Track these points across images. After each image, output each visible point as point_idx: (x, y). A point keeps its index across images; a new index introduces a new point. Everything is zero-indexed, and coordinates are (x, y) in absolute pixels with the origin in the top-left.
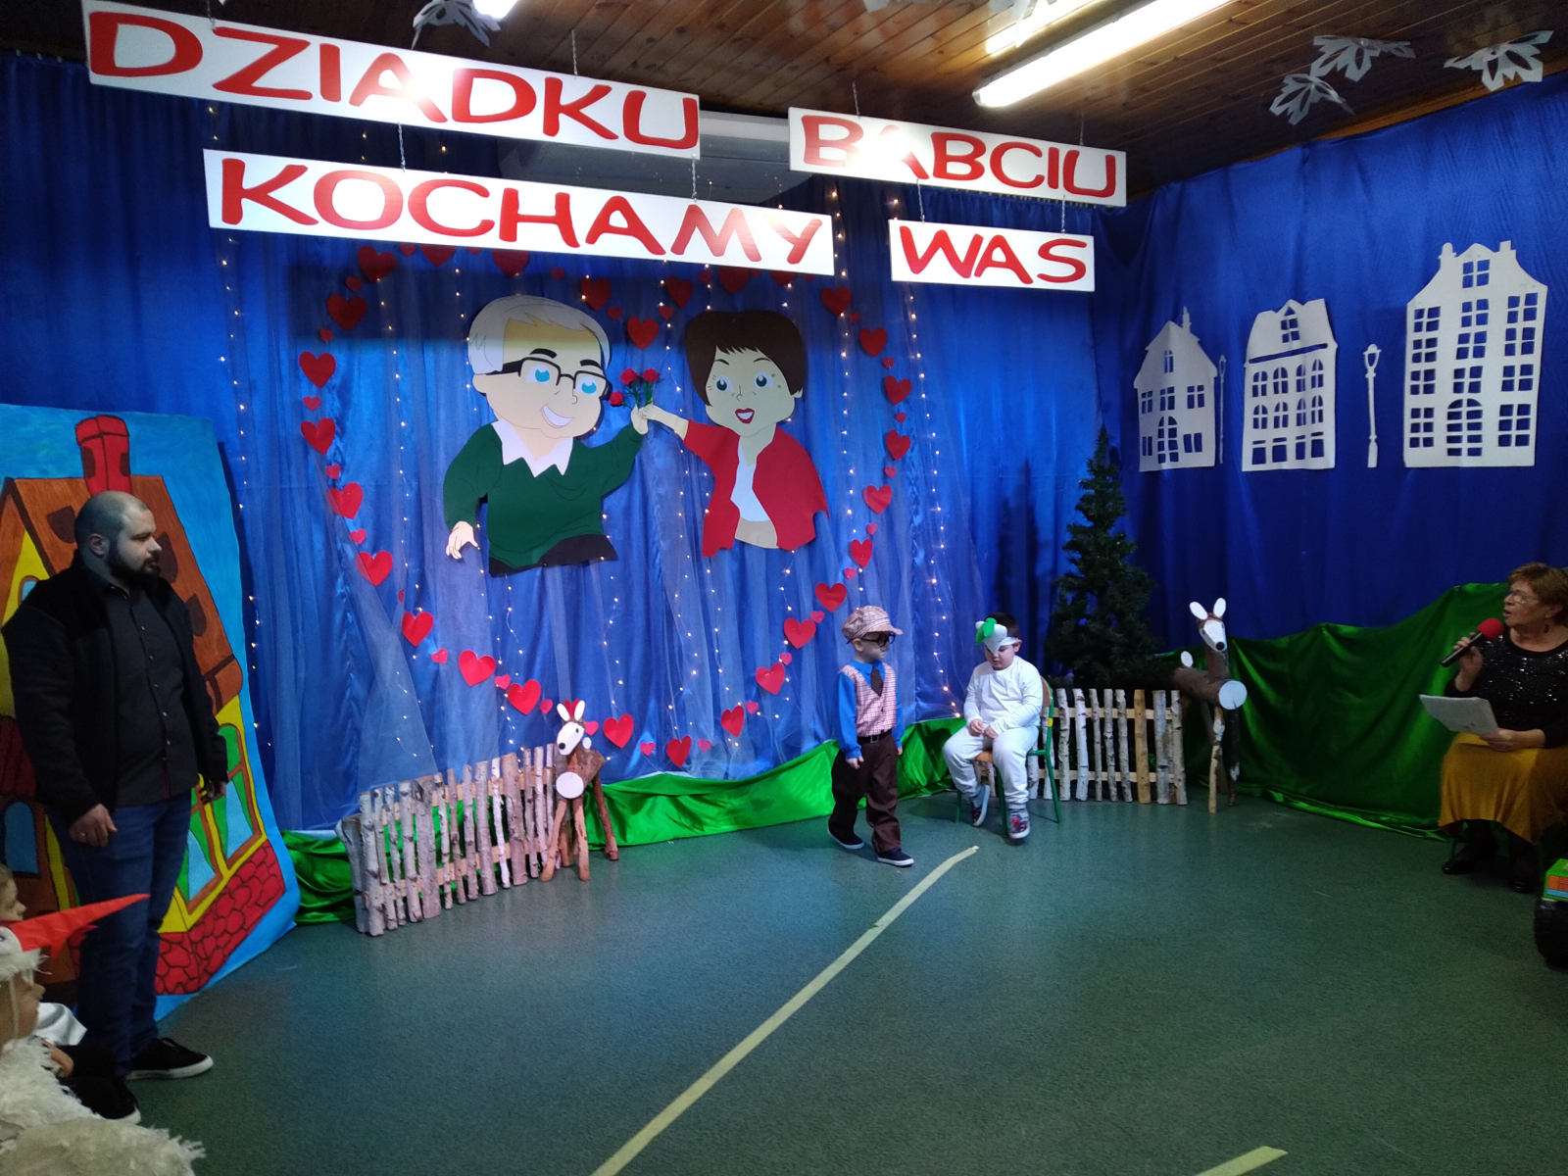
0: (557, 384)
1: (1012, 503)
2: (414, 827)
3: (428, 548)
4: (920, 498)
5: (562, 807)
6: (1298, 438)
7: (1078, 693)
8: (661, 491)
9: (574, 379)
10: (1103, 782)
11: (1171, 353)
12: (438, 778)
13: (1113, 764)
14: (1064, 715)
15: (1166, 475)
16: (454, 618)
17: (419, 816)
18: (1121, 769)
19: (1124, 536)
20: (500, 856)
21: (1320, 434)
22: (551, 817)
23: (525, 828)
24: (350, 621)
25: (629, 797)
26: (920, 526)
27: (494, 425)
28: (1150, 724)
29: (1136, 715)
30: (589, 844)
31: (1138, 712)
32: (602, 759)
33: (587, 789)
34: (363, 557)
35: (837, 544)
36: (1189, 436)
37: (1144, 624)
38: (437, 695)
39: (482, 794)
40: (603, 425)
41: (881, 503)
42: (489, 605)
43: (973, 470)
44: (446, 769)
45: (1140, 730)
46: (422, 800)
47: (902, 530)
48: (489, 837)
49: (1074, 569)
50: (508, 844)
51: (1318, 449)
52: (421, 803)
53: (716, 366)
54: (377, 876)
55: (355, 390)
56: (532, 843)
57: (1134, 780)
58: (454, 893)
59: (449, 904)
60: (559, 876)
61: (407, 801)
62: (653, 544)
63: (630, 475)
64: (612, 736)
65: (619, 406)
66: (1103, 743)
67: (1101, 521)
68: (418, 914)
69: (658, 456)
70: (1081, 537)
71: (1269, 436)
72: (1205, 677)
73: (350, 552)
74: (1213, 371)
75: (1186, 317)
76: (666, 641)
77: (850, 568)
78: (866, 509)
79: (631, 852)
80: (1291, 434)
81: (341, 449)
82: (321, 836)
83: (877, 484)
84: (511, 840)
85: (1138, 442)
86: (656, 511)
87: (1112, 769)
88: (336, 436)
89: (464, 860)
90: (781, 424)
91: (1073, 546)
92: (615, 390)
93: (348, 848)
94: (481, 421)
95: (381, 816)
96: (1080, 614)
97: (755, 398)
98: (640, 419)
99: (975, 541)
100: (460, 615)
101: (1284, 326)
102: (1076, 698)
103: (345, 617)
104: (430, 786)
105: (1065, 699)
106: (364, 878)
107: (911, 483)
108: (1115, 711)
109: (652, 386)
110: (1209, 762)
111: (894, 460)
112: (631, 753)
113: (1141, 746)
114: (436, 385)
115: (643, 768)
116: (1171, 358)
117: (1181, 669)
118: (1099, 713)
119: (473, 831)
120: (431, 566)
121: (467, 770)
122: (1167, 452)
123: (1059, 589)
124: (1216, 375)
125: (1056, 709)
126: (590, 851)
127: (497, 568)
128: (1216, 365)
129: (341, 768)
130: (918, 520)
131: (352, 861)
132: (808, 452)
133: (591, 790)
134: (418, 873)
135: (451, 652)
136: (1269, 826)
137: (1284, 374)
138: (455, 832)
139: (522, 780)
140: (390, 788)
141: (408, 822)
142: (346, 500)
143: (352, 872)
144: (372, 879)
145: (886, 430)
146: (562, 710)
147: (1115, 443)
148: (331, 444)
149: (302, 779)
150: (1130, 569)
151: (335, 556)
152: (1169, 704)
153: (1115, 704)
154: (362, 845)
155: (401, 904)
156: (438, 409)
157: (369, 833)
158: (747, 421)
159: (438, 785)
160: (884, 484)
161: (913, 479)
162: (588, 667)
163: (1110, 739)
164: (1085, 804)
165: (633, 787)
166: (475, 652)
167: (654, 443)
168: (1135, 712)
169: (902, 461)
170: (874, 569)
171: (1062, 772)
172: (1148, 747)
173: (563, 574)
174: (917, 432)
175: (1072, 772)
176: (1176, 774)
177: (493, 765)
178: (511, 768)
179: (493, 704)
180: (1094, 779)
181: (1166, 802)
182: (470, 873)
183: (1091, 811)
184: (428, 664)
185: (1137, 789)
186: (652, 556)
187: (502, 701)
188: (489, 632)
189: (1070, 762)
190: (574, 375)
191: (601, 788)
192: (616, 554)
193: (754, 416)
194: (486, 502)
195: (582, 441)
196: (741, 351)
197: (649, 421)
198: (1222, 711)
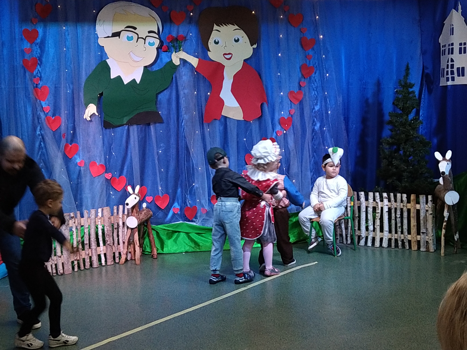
0: (137, 42)
1: (370, 101)
4: (319, 97)
5: (129, 231)
7: (385, 195)
9: (145, 40)
10: (395, 239)
12: (72, 214)
13: (400, 230)
14: (378, 205)
16: (88, 147)
18: (404, 233)
20: (101, 251)
23: (113, 240)
24: (43, 146)
25: (166, 232)
26: (318, 110)
27: (108, 60)
28: (418, 212)
29: (411, 207)
31: (413, 205)
32: (151, 213)
34: (48, 118)
35: (273, 119)
36: (459, 68)
38: (80, 180)
40: (158, 61)
41: (297, 99)
42: (103, 142)
45: (413, 214)
47: (308, 112)
48: (96, 242)
50: (105, 247)
53: (214, 33)
56: (116, 247)
57: (410, 239)
58: (79, 265)
59: (76, 269)
62: (181, 116)
63: (171, 83)
64: (158, 203)
65: (167, 51)
66: (396, 220)
69: (185, 75)
70: (394, 118)
73: (43, 116)
75: (460, 7)
76: (186, 161)
77: (280, 130)
78: (289, 101)
83: (296, 90)
84: (106, 245)
86: (182, 101)
87: (399, 233)
88: (38, 65)
89: (83, 251)
90: (245, 61)
92: (164, 45)
97: (233, 48)
98: (176, 58)
102: (384, 197)
103: (40, 144)
104: (68, 217)
105: (379, 197)
108: (402, 204)
109: (182, 43)
111: (305, 78)
112: (168, 212)
113: (413, 222)
115: (174, 219)
116: (453, 28)
118: (394, 205)
119: (88, 239)
125: (375, 202)
127: (107, 125)
130: (317, 108)
134: (62, 254)
135: (86, 162)
138: (79, 239)
139: (113, 219)
151: (36, 118)
152: (427, 202)
153: (402, 201)
158: (229, 59)
159: (72, 217)
160: (299, 90)
161: (315, 88)
162: (149, 171)
163: (399, 218)
164: (387, 249)
165: (169, 227)
166: (96, 162)
167: (183, 69)
168: (411, 205)
169: (310, 79)
170: (292, 131)
171: (376, 233)
172: (417, 222)
173: (138, 129)
174: (318, 65)
175: (381, 233)
176: (429, 237)
177: (98, 211)
178: (106, 213)
179: (104, 186)
180: (391, 237)
181: (424, 250)
182: (86, 257)
183: (389, 253)
184: (76, 166)
185: (411, 243)
186: (180, 122)
187: (108, 185)
188: (103, 153)
189: (380, 229)
190: (144, 38)
191: (151, 226)
192: (163, 120)
193: (233, 56)
194: (102, 95)
195: (148, 68)
196: (227, 26)
197: (180, 59)
198: (448, 206)
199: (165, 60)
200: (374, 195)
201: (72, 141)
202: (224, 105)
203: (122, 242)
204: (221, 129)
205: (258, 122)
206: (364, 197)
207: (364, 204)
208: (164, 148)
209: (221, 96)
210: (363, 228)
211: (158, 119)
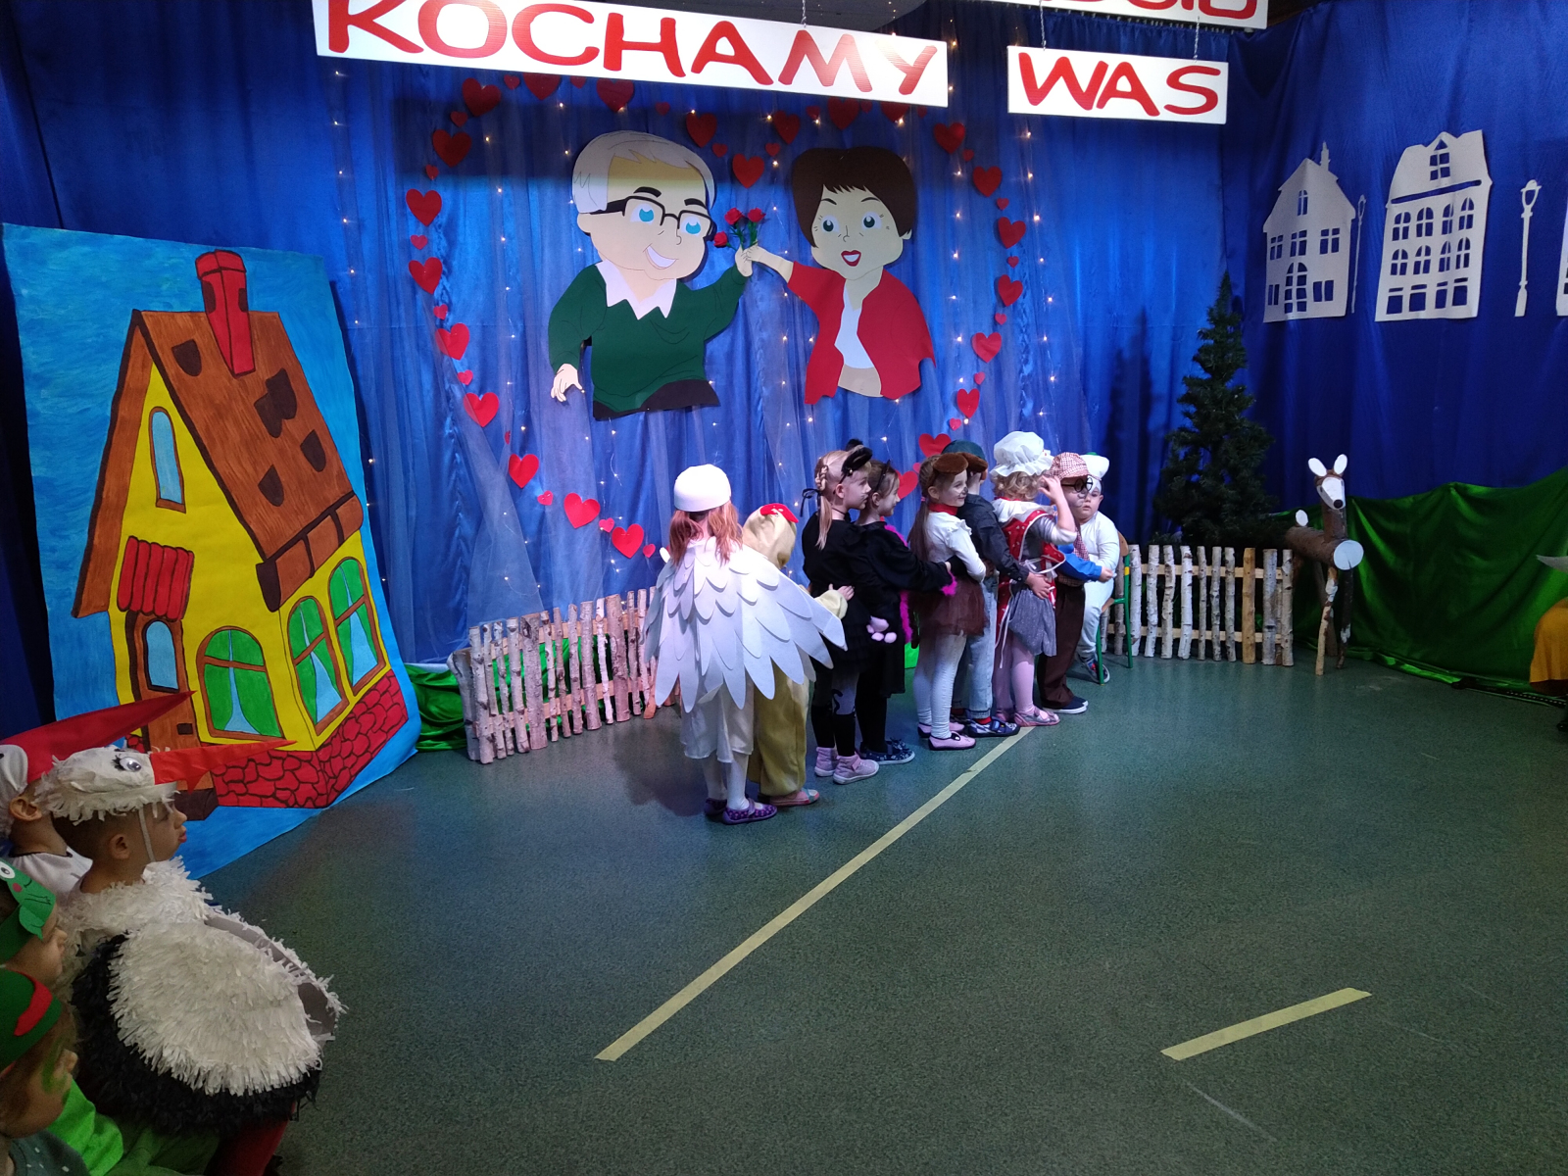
0: (661, 224)
1: (1127, 354)
2: (522, 663)
3: (533, 390)
4: (1030, 346)
6: (1439, 285)
8: (765, 335)
9: (678, 219)
10: (1207, 641)
11: (1306, 193)
12: (545, 616)
13: (1219, 623)
14: (1170, 572)
15: (1292, 325)
16: (559, 460)
17: (526, 651)
18: (1226, 628)
19: (1243, 389)
20: (604, 693)
21: (1465, 280)
23: (628, 667)
24: (459, 461)
26: (1029, 375)
27: (598, 265)
28: (1259, 583)
29: (1245, 573)
31: (1247, 571)
34: (471, 397)
35: (942, 393)
36: (1321, 283)
37: (1258, 483)
38: (544, 536)
39: (587, 632)
40: (706, 267)
41: (989, 351)
42: (593, 449)
43: (1086, 318)
44: (552, 608)
45: (1248, 589)
46: (529, 636)
47: (1010, 379)
48: (594, 674)
49: (1188, 423)
50: (611, 682)
51: (1460, 297)
52: (528, 639)
53: (823, 205)
54: (486, 707)
55: (461, 229)
56: (635, 682)
57: (1239, 640)
58: (560, 728)
59: (555, 736)
60: (661, 714)
61: (514, 637)
62: (756, 390)
63: (733, 319)
65: (723, 247)
66: (1209, 602)
67: (1218, 373)
68: (526, 745)
69: (762, 299)
70: (1198, 389)
71: (1407, 283)
72: (1320, 536)
73: (458, 393)
74: (1351, 213)
75: (1325, 153)
76: (767, 488)
77: (956, 419)
78: (974, 357)
80: (1431, 281)
81: (448, 289)
82: (433, 668)
83: (987, 332)
84: (615, 678)
85: (1264, 290)
86: (758, 356)
87: (1216, 628)
88: (443, 276)
89: (569, 696)
90: (887, 267)
91: (1188, 399)
92: (719, 231)
93: (459, 680)
94: (585, 262)
95: (490, 650)
96: (1192, 470)
97: (862, 240)
98: (745, 260)
99: (1085, 394)
100: (565, 457)
101: (1433, 161)
102: (1183, 556)
103: (453, 457)
104: (536, 624)
105: (1171, 556)
106: (474, 709)
107: (1022, 331)
108: (1223, 569)
109: (757, 227)
110: (1319, 623)
111: (1004, 306)
113: (1248, 606)
114: (541, 226)
116: (1306, 199)
117: (1294, 528)
118: (1206, 571)
119: (578, 668)
120: (537, 409)
121: (572, 608)
122: (1294, 301)
123: (1172, 443)
124: (1354, 217)
125: (1163, 566)
127: (601, 412)
128: (1355, 206)
129: (452, 604)
130: (1027, 370)
131: (462, 693)
132: (916, 297)
134: (526, 706)
135: (556, 494)
136: (1378, 689)
137: (1430, 214)
138: (560, 668)
139: (625, 620)
140: (498, 624)
141: (516, 657)
142: (454, 340)
143: (463, 704)
144: (482, 709)
145: (998, 276)
148: (438, 283)
149: (415, 612)
150: (1246, 424)
151: (443, 394)
152: (1280, 563)
153: (1224, 563)
154: (472, 677)
155: (509, 735)
156: (543, 249)
157: (479, 666)
158: (854, 264)
159: (545, 623)
160: (993, 331)
161: (1024, 327)
163: (1217, 597)
164: (1188, 662)
166: (579, 494)
167: (757, 285)
168: (1244, 570)
169: (1013, 308)
170: (980, 419)
171: (1165, 629)
172: (1255, 606)
173: (665, 420)
175: (1175, 630)
176: (1284, 635)
177: (598, 606)
178: (615, 608)
179: (597, 547)
180: (1197, 637)
181: (1271, 663)
182: (575, 708)
183: (1193, 669)
184: (535, 506)
185: (1241, 649)
186: (754, 403)
187: (607, 544)
188: (593, 475)
189: (1173, 620)
190: (678, 216)
192: (718, 401)
193: (861, 258)
194: (590, 344)
195: (685, 284)
196: (850, 191)
197: (753, 262)
198: (1335, 572)
199: (721, 265)
200: (1161, 551)
201: (524, 449)
202: (843, 364)
204: (836, 417)
206: (1140, 555)
207: (1139, 569)
209: (836, 344)
210: (1136, 619)
211: (708, 398)
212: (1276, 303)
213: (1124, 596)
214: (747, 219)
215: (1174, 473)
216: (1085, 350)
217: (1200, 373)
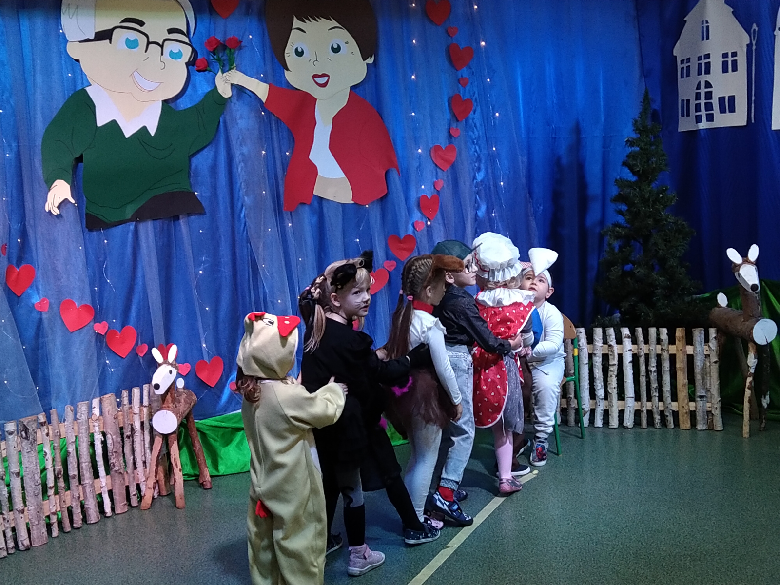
0: (146, 51)
1: (565, 161)
2: (21, 463)
3: (28, 205)
4: (481, 156)
5: (158, 441)
7: (626, 331)
8: (245, 150)
9: (162, 46)
10: (648, 411)
11: (707, 22)
12: (42, 418)
13: (657, 395)
14: (612, 351)
15: (702, 133)
16: (55, 270)
17: (24, 453)
18: (664, 399)
19: (666, 190)
20: (102, 488)
22: (148, 451)
23: (125, 461)
25: (222, 431)
26: (481, 181)
27: (88, 89)
28: (690, 359)
29: (677, 350)
30: (184, 475)
31: (679, 348)
32: (194, 397)
33: (181, 425)
35: (407, 199)
36: (724, 98)
38: (41, 340)
39: (83, 431)
40: (189, 90)
41: (446, 161)
42: (87, 258)
43: (529, 130)
44: (49, 409)
45: (681, 364)
46: (27, 438)
47: (466, 186)
48: (92, 470)
49: (621, 219)
50: (109, 477)
52: (26, 441)
53: (294, 34)
56: (132, 475)
57: (676, 409)
58: (60, 523)
59: (55, 532)
60: (157, 505)
61: (13, 439)
62: (238, 200)
63: (215, 136)
64: (203, 376)
65: (204, 71)
66: (648, 376)
67: (644, 176)
68: (27, 542)
69: (241, 117)
70: (627, 190)
72: (739, 315)
74: (746, 39)
76: (252, 287)
77: (420, 221)
78: (433, 165)
79: (223, 482)
83: (443, 144)
84: (112, 473)
85: (678, 105)
86: (240, 169)
87: (655, 399)
89: (68, 492)
90: (354, 87)
91: (620, 198)
92: (200, 57)
94: (75, 86)
96: (626, 261)
98: (224, 83)
99: (531, 197)
100: (60, 267)
102: (623, 336)
104: (34, 426)
105: (614, 337)
107: (473, 142)
108: (659, 347)
109: (233, 53)
110: (744, 391)
111: (458, 120)
112: (222, 391)
113: (682, 378)
114: (33, 54)
115: (233, 404)
116: (708, 27)
117: (717, 309)
118: (645, 349)
119: (76, 465)
120: (32, 222)
121: (69, 409)
122: (703, 113)
123: (607, 238)
124: (748, 43)
125: (606, 346)
126: (184, 481)
127: (93, 223)
128: (748, 32)
130: (480, 176)
133: (185, 425)
134: (25, 505)
135: (52, 301)
138: (59, 467)
139: (121, 418)
141: (14, 459)
145: (451, 94)
146: (156, 353)
147: (656, 106)
150: (671, 219)
152: (707, 340)
153: (659, 341)
155: (9, 534)
156: (34, 74)
158: (324, 85)
159: (42, 424)
160: (449, 144)
161: (475, 139)
162: (179, 313)
163: (654, 372)
164: (632, 431)
165: (223, 422)
166: (74, 299)
167: (237, 106)
168: (677, 347)
169: (466, 122)
170: (441, 221)
171: (611, 402)
172: (688, 379)
173: (154, 228)
174: (479, 96)
175: (620, 402)
176: (714, 404)
177: (93, 406)
178: (110, 407)
179: (93, 350)
180: (639, 408)
181: (704, 428)
182: (74, 504)
183: (637, 437)
184: (31, 313)
185: (678, 416)
186: (237, 211)
187: (101, 346)
188: (87, 281)
189: (618, 393)
190: (161, 43)
191: (194, 424)
192: (204, 210)
193: (330, 80)
194: (82, 161)
195: (170, 105)
196: (317, 21)
197: (232, 85)
198: (755, 347)
199: (203, 88)
200: (604, 333)
201: (20, 260)
202: (317, 174)
203: (142, 462)
204: (313, 222)
205: (379, 207)
206: (586, 337)
207: (586, 349)
208: (207, 265)
209: (310, 157)
210: (585, 394)
211: (193, 207)
212: (688, 115)
213: (574, 373)
214: (226, 46)
215: (611, 264)
216: (529, 158)
217: (628, 175)
